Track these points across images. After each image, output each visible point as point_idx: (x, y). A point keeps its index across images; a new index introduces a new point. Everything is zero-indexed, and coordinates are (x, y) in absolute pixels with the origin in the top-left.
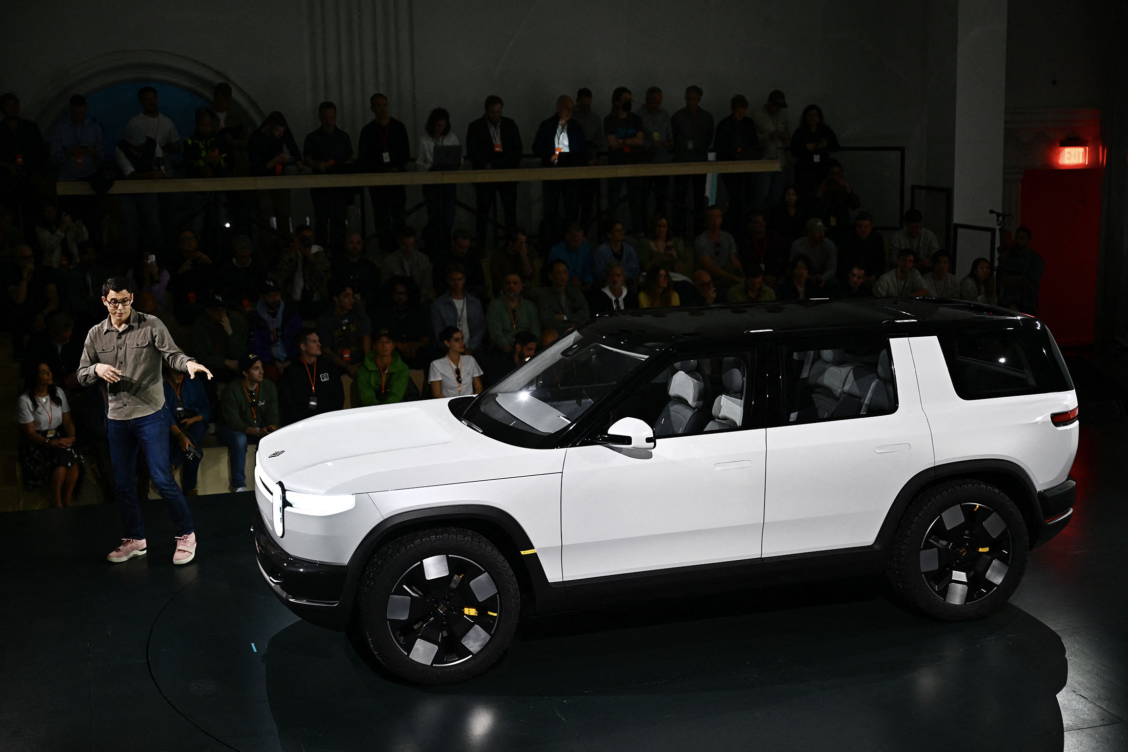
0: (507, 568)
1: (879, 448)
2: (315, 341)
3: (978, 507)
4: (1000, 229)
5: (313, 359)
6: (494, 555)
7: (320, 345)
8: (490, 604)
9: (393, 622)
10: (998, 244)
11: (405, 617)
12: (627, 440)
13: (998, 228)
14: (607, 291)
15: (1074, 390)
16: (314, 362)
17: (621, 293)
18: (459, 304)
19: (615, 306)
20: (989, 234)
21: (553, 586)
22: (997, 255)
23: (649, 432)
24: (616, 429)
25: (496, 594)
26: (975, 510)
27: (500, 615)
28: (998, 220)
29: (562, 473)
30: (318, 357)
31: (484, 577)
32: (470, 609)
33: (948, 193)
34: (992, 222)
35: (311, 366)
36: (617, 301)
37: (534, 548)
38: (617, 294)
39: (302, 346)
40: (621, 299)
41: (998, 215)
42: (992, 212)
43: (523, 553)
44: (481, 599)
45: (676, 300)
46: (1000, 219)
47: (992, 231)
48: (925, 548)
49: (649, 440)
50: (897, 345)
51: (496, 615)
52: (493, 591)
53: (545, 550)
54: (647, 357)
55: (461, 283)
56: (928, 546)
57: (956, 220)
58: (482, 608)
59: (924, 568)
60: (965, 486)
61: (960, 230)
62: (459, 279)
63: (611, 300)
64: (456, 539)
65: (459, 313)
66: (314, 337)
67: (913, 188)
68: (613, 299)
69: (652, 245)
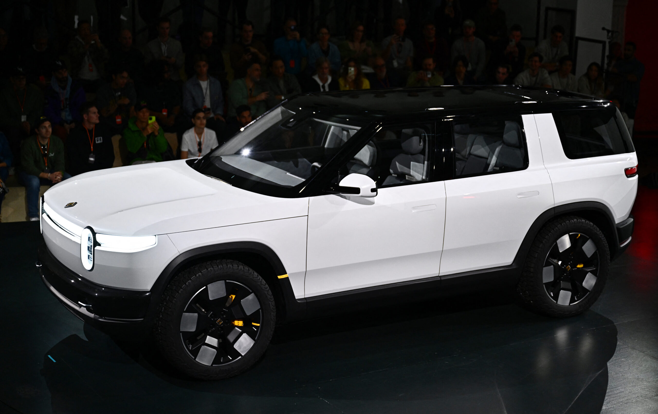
0: (267, 289)
1: (519, 194)
2: (95, 113)
3: (579, 235)
4: (609, 42)
5: (92, 126)
6: (259, 279)
7: (99, 115)
8: (255, 317)
9: (185, 333)
10: (607, 53)
11: (193, 329)
12: (356, 191)
13: (607, 41)
14: (317, 78)
15: (635, 153)
16: (93, 129)
17: (327, 80)
18: (204, 84)
19: (322, 90)
20: (601, 45)
21: (299, 301)
22: (606, 61)
23: (373, 184)
24: (346, 182)
25: (259, 309)
26: (577, 238)
27: (262, 325)
28: (608, 35)
29: (308, 216)
30: (96, 125)
31: (251, 297)
32: (239, 322)
33: (572, 13)
34: (603, 37)
35: (91, 131)
36: (323, 87)
37: (286, 273)
38: (324, 80)
39: (85, 116)
40: (326, 85)
41: (608, 31)
42: (604, 29)
43: (279, 277)
44: (248, 313)
45: (366, 84)
46: (610, 34)
47: (604, 43)
48: (546, 266)
49: (373, 190)
50: (527, 119)
51: (259, 325)
52: (257, 307)
53: (294, 274)
54: (359, 128)
55: (205, 69)
56: (548, 264)
57: (577, 34)
58: (248, 321)
59: (545, 281)
60: (573, 221)
61: (580, 43)
62: (204, 67)
63: (318, 85)
64: (233, 268)
65: (204, 91)
66: (94, 109)
67: (547, 9)
68: (321, 84)
69: (351, 46)
